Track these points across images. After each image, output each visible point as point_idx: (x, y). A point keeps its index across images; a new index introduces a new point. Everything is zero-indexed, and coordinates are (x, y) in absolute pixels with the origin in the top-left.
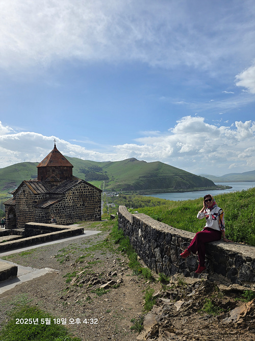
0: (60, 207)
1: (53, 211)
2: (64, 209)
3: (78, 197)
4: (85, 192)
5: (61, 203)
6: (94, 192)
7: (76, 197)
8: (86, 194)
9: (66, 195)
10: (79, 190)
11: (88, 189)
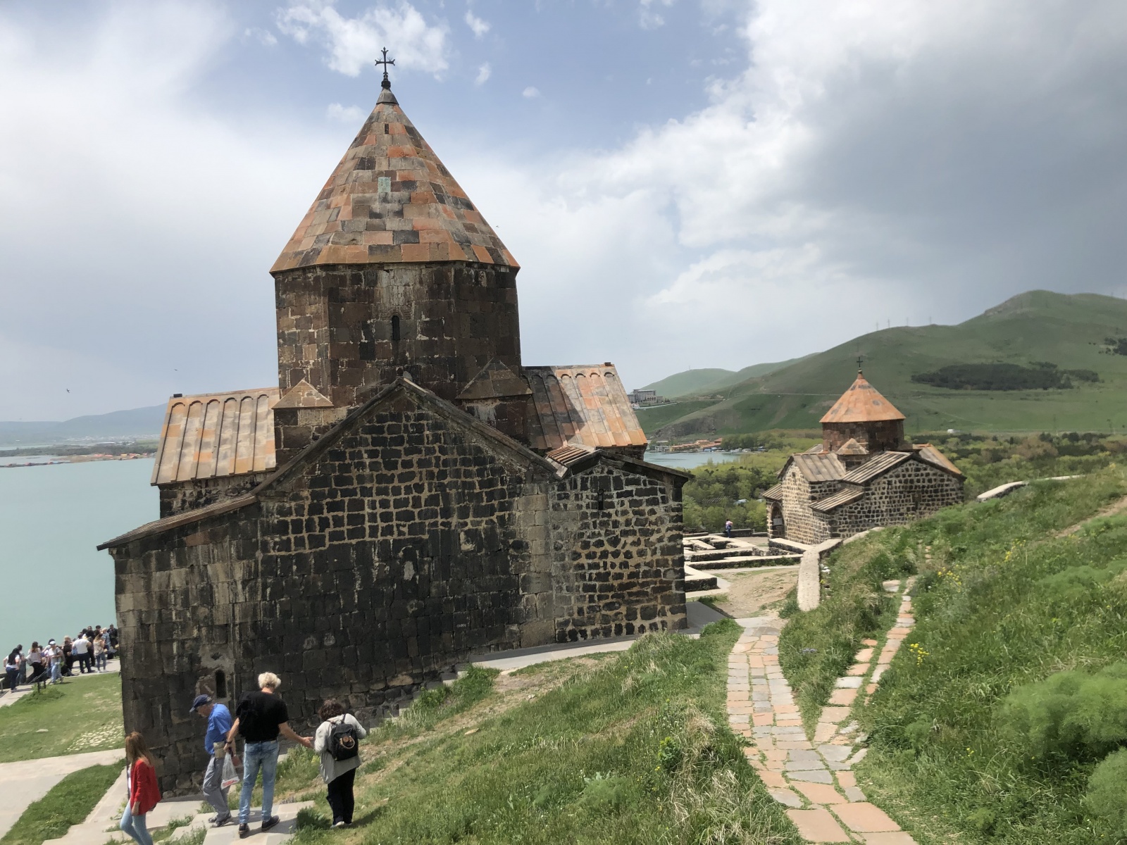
0: (859, 512)
1: (845, 519)
2: (867, 516)
3: (901, 492)
4: (918, 481)
5: (860, 502)
6: (942, 480)
7: (896, 492)
8: (921, 484)
9: (872, 487)
10: (904, 476)
11: (928, 475)
